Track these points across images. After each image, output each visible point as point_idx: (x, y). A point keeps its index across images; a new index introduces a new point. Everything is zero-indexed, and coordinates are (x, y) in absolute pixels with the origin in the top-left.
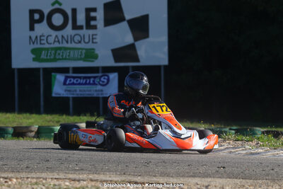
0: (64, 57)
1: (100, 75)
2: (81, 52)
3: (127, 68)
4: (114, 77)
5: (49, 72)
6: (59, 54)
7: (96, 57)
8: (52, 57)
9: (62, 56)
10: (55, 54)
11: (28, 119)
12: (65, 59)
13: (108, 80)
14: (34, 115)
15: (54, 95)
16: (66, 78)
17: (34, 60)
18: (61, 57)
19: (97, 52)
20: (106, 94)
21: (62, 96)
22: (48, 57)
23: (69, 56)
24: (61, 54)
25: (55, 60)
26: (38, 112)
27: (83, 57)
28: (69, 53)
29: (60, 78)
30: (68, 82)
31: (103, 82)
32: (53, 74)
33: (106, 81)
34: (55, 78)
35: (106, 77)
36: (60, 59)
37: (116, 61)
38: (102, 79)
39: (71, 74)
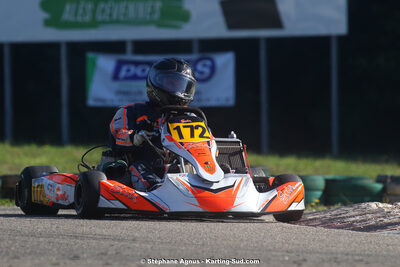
0: (115, 16)
1: (194, 56)
2: (152, 7)
3: (255, 41)
4: (226, 61)
5: (79, 52)
6: (103, 11)
7: (185, 17)
8: (88, 18)
9: (111, 15)
10: (94, 12)
11: (34, 156)
12: (117, 22)
13: (213, 69)
14: (48, 149)
15: (91, 102)
16: (120, 65)
17: (48, 23)
18: (107, 18)
19: (188, 6)
20: (208, 100)
21: (109, 104)
22: (79, 19)
23: (125, 15)
24: (108, 11)
25: (94, 24)
26: (57, 141)
27: (156, 16)
28: (127, 7)
29: (105, 64)
30: (123, 73)
31: (201, 73)
32: (90, 56)
33: (207, 71)
34: (94, 64)
35: (208, 63)
36: (104, 23)
37: (231, 26)
38: (200, 67)
39: (129, 56)
